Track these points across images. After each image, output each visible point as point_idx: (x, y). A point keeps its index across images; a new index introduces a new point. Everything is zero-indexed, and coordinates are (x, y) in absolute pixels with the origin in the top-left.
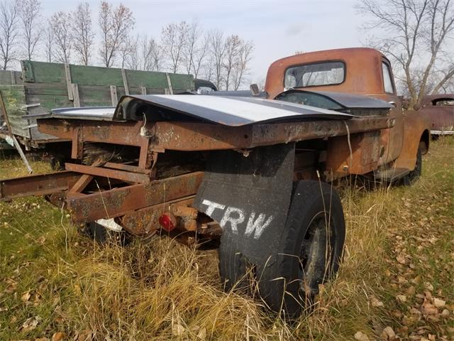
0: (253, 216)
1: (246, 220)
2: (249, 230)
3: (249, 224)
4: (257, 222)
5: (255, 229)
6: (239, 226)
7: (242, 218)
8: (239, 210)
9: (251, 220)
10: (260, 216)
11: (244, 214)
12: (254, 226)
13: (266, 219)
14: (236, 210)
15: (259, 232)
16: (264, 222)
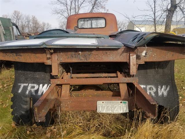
0: (160, 87)
1: (157, 90)
2: (160, 94)
3: (159, 91)
4: (162, 89)
5: (163, 93)
6: (155, 93)
7: (155, 90)
8: (152, 86)
9: (159, 89)
10: (163, 87)
11: (155, 87)
12: (162, 92)
13: (167, 87)
14: (150, 86)
15: (165, 94)
16: (166, 89)
